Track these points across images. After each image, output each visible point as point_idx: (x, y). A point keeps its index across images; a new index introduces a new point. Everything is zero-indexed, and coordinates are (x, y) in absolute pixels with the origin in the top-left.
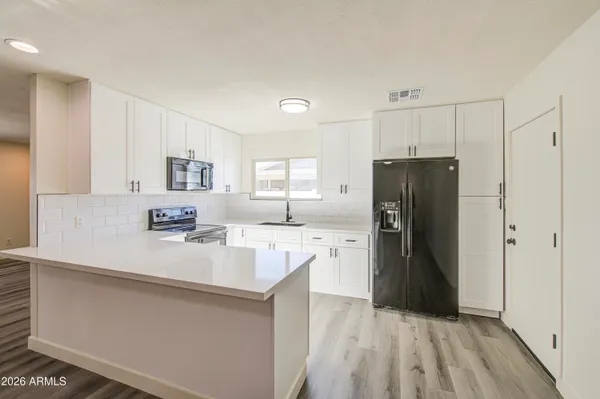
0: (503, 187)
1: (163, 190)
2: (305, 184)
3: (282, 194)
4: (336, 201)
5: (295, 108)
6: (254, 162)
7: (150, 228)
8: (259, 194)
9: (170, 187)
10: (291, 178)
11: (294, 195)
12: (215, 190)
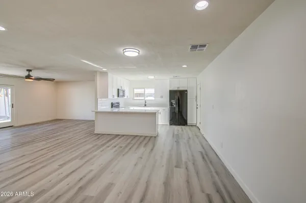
0: (196, 97)
1: (116, 97)
2: (150, 95)
3: (143, 98)
4: (159, 100)
5: (151, 77)
6: (134, 89)
7: (112, 107)
8: (135, 98)
9: (118, 96)
10: (146, 92)
11: (146, 99)
12: (126, 97)
